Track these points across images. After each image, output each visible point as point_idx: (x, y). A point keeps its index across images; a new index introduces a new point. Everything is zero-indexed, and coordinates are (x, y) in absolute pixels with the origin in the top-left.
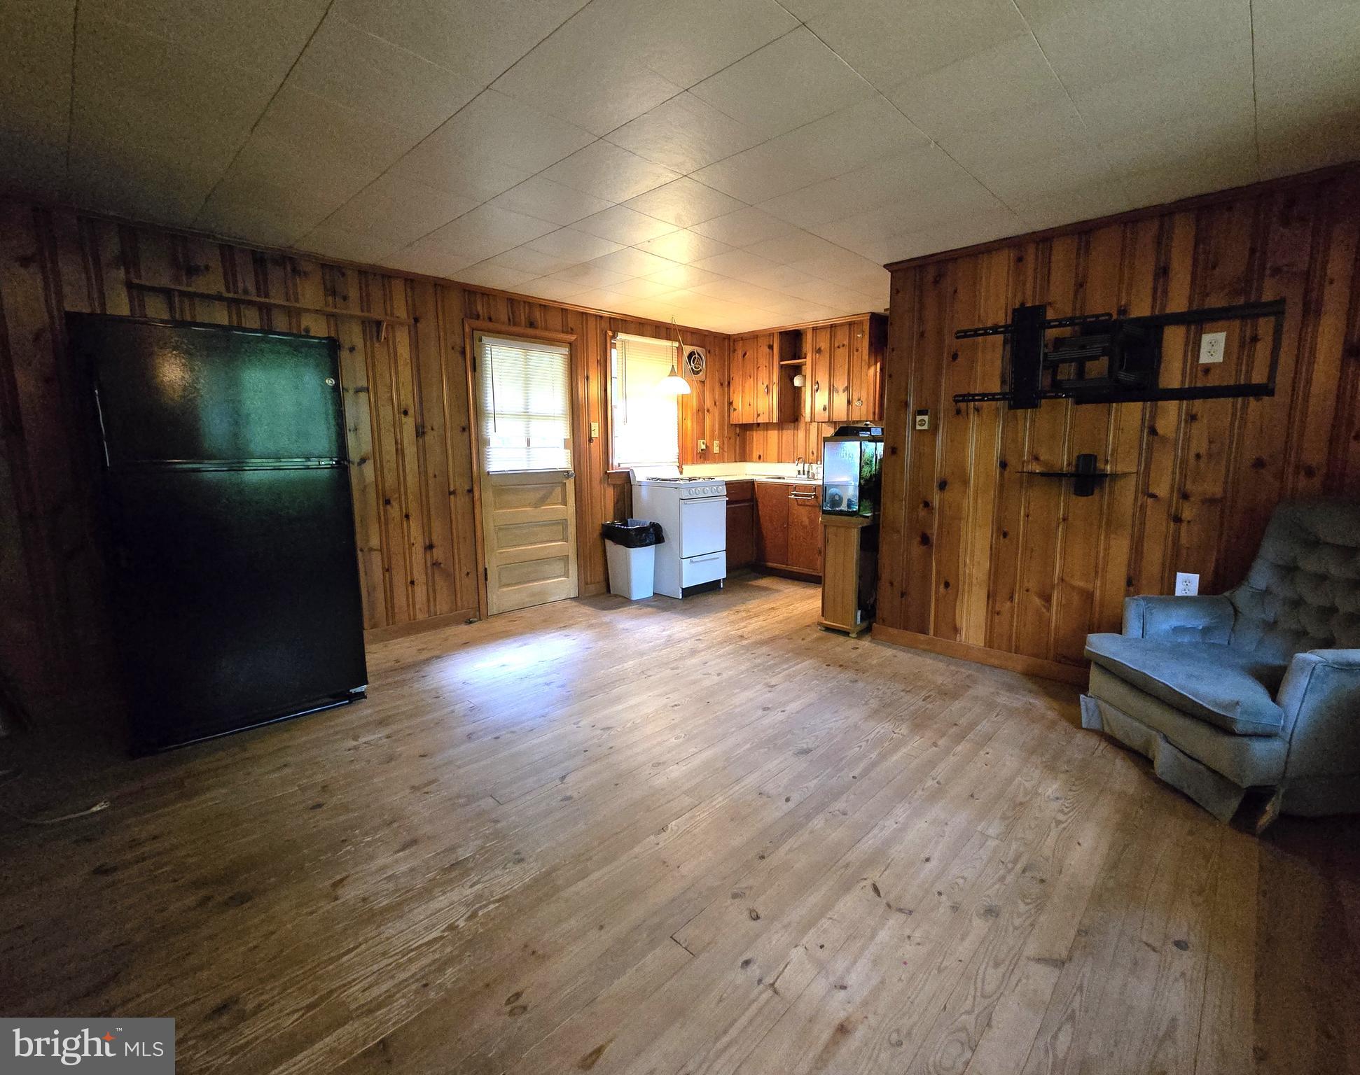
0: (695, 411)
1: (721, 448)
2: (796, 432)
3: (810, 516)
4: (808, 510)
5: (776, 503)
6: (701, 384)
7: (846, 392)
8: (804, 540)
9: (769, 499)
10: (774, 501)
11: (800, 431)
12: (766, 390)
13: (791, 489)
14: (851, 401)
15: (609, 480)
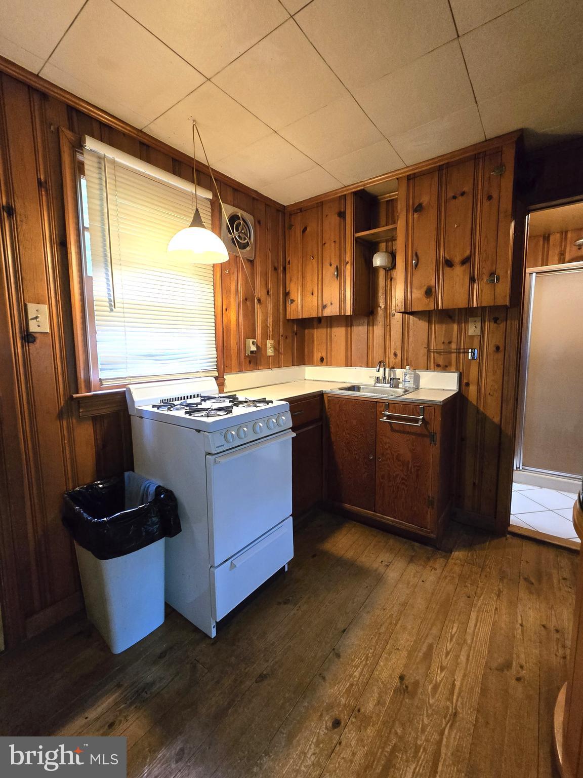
0: (241, 299)
1: (276, 349)
2: (371, 328)
3: (414, 448)
4: (410, 439)
5: (357, 425)
6: (249, 262)
7: (467, 265)
8: (404, 481)
9: (346, 419)
10: (354, 422)
11: (377, 327)
12: (336, 273)
13: (380, 407)
14: (476, 277)
15: (81, 411)
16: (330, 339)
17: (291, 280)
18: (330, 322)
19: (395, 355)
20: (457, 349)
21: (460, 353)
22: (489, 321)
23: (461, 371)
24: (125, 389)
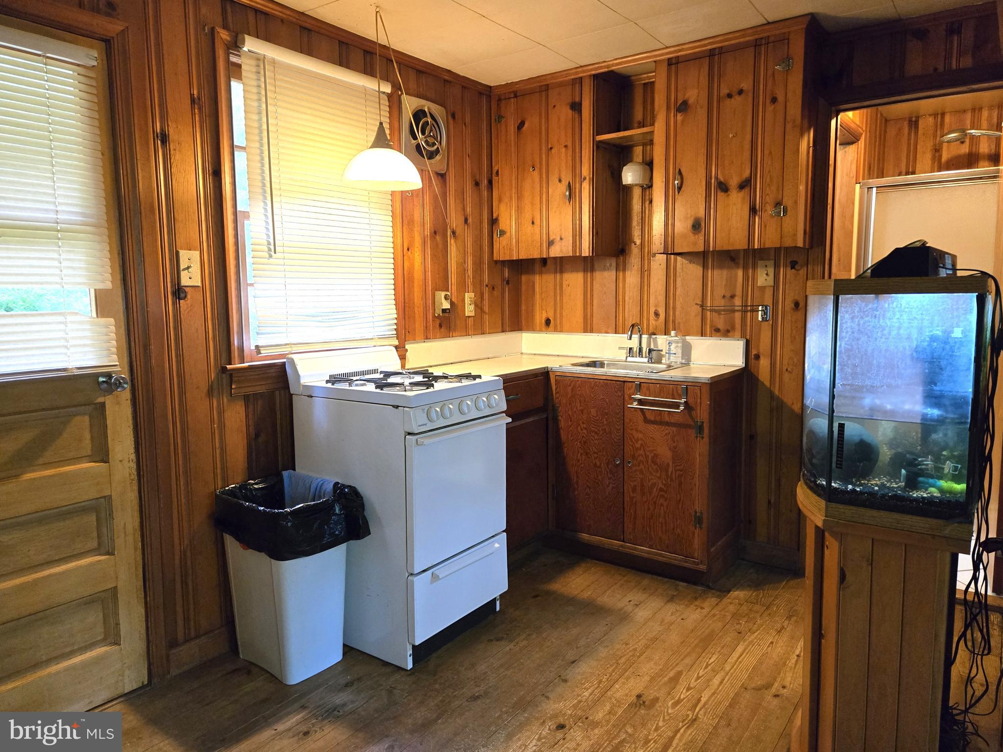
0: (428, 232)
1: (479, 307)
2: (621, 274)
3: (675, 445)
4: (669, 433)
5: (597, 416)
6: (440, 177)
7: (747, 190)
8: (662, 493)
9: (581, 408)
10: (593, 412)
11: (629, 272)
12: (567, 193)
13: (629, 389)
14: (757, 207)
15: (233, 387)
16: (559, 289)
17: (500, 200)
18: (561, 264)
19: (657, 314)
20: (742, 306)
21: (746, 311)
22: (785, 266)
23: (748, 337)
24: (285, 360)
